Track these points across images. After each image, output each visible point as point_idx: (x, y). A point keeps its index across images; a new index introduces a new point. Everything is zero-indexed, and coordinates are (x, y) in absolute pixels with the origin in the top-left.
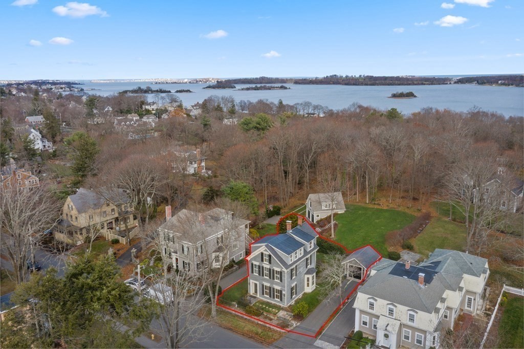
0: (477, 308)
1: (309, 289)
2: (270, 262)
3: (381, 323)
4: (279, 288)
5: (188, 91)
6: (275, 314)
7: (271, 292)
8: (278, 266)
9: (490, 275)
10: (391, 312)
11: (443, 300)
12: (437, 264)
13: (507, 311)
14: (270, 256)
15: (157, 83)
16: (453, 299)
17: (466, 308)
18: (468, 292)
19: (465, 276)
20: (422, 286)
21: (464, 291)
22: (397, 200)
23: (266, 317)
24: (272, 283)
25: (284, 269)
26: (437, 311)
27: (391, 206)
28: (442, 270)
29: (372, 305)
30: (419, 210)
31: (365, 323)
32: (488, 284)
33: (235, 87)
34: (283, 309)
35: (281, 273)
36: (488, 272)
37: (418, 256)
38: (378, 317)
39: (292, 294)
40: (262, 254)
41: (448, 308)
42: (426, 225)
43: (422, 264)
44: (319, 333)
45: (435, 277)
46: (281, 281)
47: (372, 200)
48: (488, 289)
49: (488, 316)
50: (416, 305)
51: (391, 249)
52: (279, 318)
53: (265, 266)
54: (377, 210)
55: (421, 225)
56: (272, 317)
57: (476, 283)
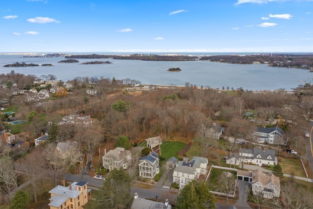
0: (204, 173)
1: (158, 173)
2: (147, 165)
3: (181, 179)
4: (150, 173)
5: (50, 65)
6: (150, 181)
7: (147, 174)
8: (150, 166)
9: (208, 163)
10: (183, 175)
11: (196, 171)
12: (194, 161)
13: (212, 172)
14: (147, 163)
15: (24, 57)
16: (198, 170)
17: (202, 173)
18: (202, 168)
19: (201, 164)
20: (190, 168)
21: (201, 168)
22: (180, 137)
23: (147, 182)
24: (148, 172)
25: (152, 167)
26: (194, 174)
27: (178, 140)
28: (195, 163)
29: (178, 174)
30: (188, 141)
31: (176, 180)
32: (208, 165)
33: (78, 62)
34: (151, 179)
35: (151, 168)
36: (208, 162)
37: (188, 159)
38: (180, 177)
39: (153, 174)
40: (144, 163)
41: (197, 173)
42: (190, 147)
43: (190, 162)
44: (163, 184)
45: (194, 165)
46: (151, 171)
47: (171, 138)
48: (208, 167)
49: (207, 174)
50: (189, 173)
51: (180, 157)
52: (151, 182)
53: (145, 167)
54: (173, 142)
55: (189, 147)
56: (149, 182)
57: (204, 166)
